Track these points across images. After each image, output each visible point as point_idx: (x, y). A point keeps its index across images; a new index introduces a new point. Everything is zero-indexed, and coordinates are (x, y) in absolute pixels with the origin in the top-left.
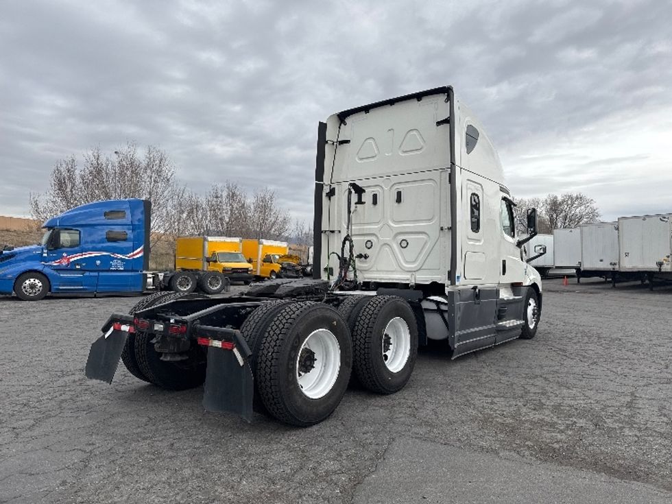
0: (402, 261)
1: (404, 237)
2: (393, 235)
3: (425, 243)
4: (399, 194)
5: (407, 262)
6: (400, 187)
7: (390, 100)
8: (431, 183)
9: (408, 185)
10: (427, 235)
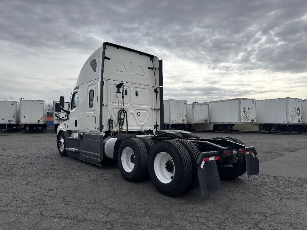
0: (138, 121)
1: (139, 111)
2: (135, 110)
3: (147, 115)
4: (136, 92)
5: (140, 122)
6: (137, 89)
7: (130, 49)
8: (147, 90)
9: (140, 89)
10: (147, 110)
